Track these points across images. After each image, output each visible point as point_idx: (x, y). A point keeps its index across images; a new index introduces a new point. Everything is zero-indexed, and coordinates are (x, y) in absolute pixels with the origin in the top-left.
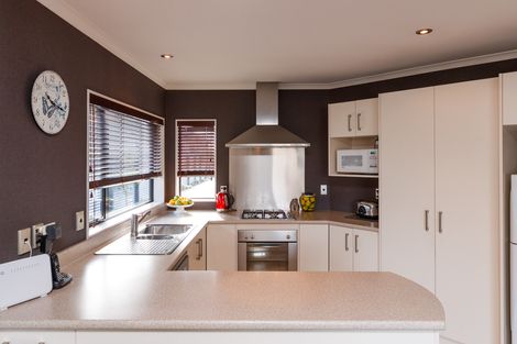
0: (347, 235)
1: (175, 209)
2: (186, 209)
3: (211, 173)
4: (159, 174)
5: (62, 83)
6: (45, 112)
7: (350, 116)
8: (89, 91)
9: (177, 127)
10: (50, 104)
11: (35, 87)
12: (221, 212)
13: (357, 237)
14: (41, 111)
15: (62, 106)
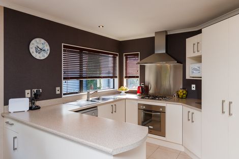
0: (189, 112)
1: (121, 92)
2: (125, 92)
3: (137, 77)
4: (116, 77)
5: (45, 42)
6: (37, 52)
7: (194, 44)
8: (63, 44)
9: (124, 57)
10: (39, 49)
11: (31, 44)
12: (139, 95)
13: (193, 113)
14: (35, 52)
15: (46, 50)
